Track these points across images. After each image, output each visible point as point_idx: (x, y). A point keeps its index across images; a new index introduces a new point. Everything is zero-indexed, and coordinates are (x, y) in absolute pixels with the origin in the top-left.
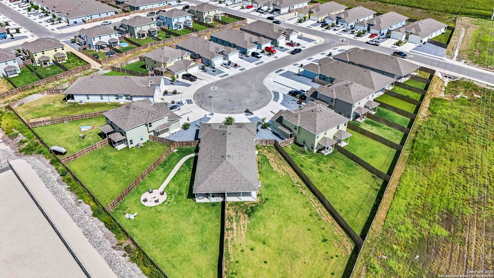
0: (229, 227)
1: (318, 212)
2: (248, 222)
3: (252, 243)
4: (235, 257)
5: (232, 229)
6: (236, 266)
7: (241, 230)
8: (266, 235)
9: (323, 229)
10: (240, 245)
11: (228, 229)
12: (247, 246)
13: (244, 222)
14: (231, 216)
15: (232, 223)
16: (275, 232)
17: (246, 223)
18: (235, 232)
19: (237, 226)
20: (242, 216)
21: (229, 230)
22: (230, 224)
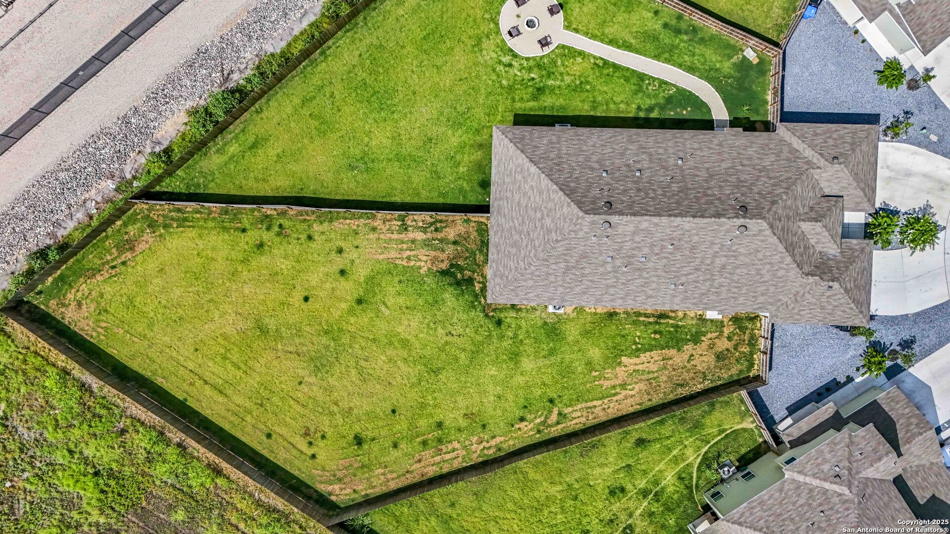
0: (409, 223)
1: (450, 447)
2: (426, 269)
3: (361, 273)
4: (323, 233)
5: (404, 228)
6: (300, 236)
7: (401, 250)
8: (383, 308)
9: (395, 446)
10: (357, 247)
11: (403, 221)
12: (353, 261)
13: (424, 258)
14: (445, 227)
15: (424, 230)
16: (392, 331)
17: (423, 264)
18: (395, 236)
19: (413, 241)
20: (443, 256)
21: (400, 223)
22: (420, 224)
